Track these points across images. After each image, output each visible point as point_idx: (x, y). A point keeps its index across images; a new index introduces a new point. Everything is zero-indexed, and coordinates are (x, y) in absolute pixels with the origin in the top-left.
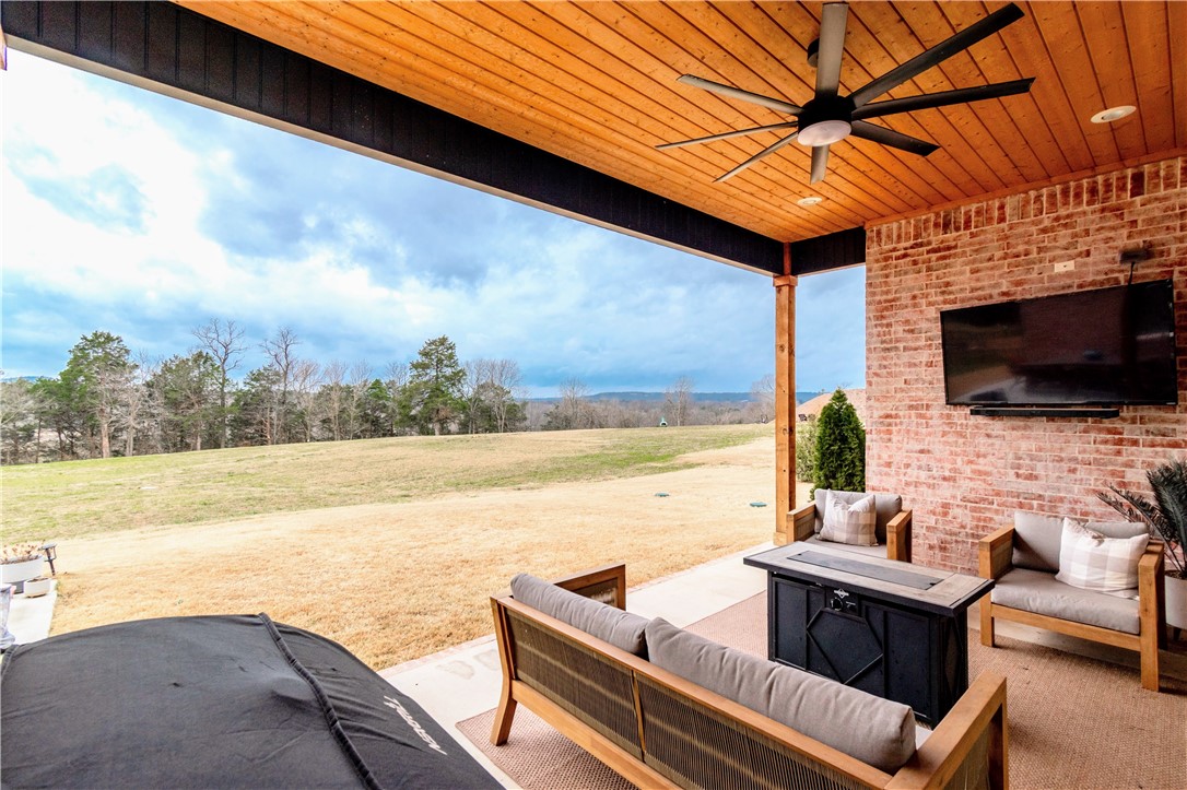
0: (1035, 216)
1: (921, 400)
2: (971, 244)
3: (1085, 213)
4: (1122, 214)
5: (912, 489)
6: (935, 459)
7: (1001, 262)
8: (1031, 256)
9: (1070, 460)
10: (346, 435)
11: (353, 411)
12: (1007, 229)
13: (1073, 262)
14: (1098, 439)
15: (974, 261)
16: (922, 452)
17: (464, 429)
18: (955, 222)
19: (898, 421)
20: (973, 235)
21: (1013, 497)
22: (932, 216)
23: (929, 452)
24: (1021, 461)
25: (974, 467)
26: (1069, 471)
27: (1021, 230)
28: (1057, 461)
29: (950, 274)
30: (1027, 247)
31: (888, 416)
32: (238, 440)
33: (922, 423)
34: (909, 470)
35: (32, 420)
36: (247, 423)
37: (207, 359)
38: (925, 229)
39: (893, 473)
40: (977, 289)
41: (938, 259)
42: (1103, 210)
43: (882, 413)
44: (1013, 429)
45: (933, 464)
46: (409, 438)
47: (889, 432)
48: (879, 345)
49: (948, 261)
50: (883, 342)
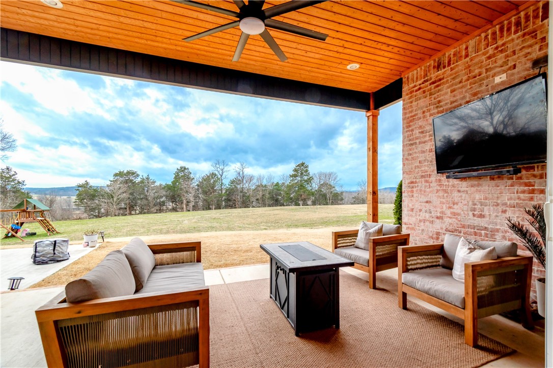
0: (484, 49)
1: (427, 172)
2: (451, 75)
3: (513, 40)
4: (536, 35)
5: (422, 224)
6: (433, 206)
7: (466, 83)
8: (482, 76)
9: (503, 205)
10: (264, 205)
11: (267, 196)
12: (469, 61)
13: (505, 74)
14: (519, 190)
15: (452, 85)
16: (427, 202)
17: (314, 203)
18: (443, 63)
19: (416, 185)
20: (452, 69)
21: (471, 229)
22: (432, 62)
23: (430, 202)
24: (476, 206)
25: (452, 210)
26: (502, 212)
27: (476, 60)
28: (496, 205)
29: (441, 95)
30: (480, 70)
31: (412, 182)
32: (227, 207)
33: (427, 186)
34: (421, 213)
35: (164, 199)
36: (230, 200)
37: (215, 175)
38: (429, 71)
39: (414, 215)
40: (454, 102)
41: (435, 87)
42: (524, 35)
43: (409, 181)
44: (472, 186)
45: (432, 209)
46: (290, 207)
47: (412, 192)
48: (408, 142)
49: (439, 88)
50: (410, 140)
